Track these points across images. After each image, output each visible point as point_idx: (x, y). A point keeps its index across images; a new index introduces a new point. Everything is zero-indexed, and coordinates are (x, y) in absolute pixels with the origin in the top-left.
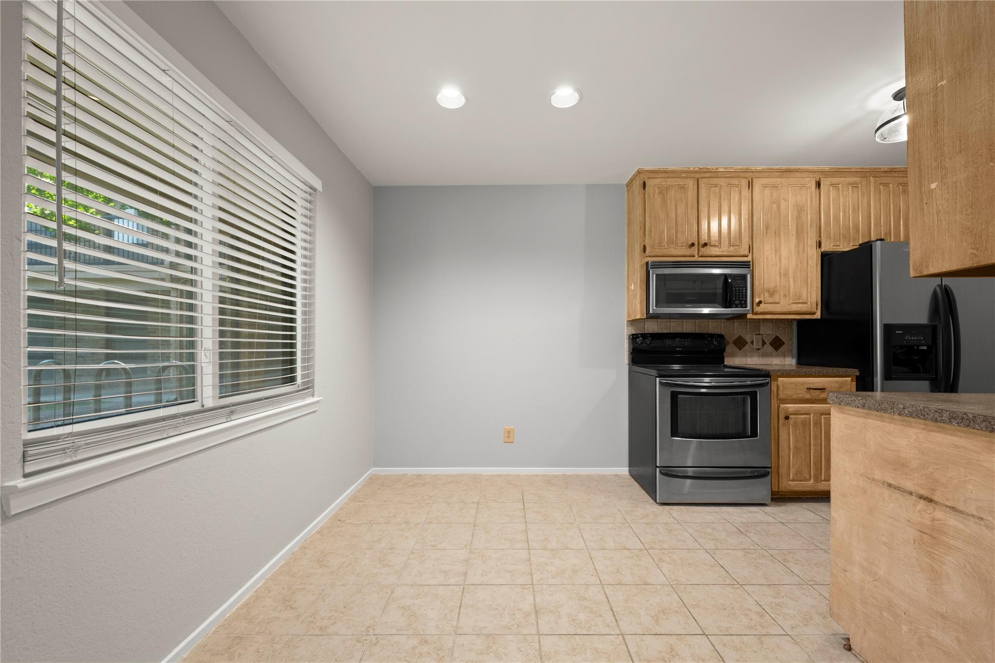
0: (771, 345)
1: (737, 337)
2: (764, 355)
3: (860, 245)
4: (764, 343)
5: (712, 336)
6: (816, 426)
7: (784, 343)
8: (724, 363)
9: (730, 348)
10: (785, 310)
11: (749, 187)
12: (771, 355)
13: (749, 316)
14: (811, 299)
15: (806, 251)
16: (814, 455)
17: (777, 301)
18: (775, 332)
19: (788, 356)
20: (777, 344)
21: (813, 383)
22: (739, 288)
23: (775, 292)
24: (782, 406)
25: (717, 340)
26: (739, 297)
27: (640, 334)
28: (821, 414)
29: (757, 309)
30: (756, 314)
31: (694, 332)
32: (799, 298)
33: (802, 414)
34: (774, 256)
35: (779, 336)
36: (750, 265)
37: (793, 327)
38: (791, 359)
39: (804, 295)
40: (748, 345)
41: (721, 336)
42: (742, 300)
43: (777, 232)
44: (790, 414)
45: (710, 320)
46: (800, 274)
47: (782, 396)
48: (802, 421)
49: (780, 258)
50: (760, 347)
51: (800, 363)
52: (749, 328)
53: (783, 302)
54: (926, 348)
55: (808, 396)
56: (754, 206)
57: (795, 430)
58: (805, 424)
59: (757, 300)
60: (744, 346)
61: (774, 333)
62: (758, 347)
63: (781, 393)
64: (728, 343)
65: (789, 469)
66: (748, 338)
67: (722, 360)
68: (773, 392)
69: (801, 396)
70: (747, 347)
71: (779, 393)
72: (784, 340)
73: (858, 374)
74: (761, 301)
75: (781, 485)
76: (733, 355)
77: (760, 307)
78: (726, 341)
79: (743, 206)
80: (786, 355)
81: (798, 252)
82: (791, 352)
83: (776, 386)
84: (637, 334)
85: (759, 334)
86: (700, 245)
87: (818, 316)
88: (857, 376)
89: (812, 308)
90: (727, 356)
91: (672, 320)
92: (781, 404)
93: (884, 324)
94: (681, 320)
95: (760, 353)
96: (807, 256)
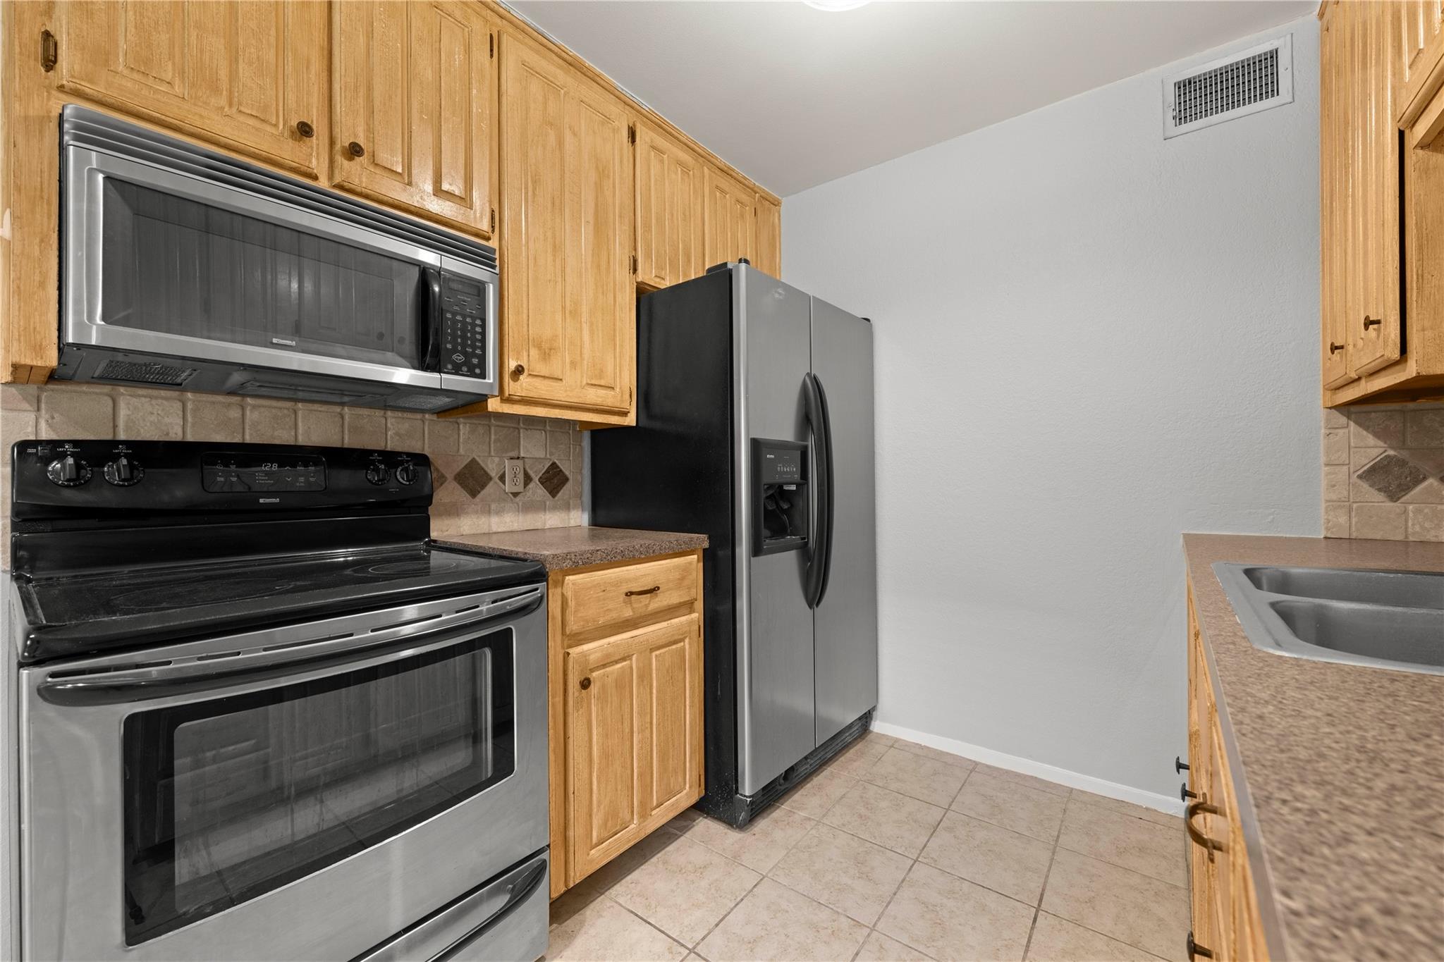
0: (542, 483)
1: (466, 463)
2: (529, 508)
3: (709, 270)
4: (528, 479)
5: (391, 459)
6: (643, 681)
7: (567, 479)
8: (429, 536)
9: (446, 494)
10: (573, 398)
11: (492, 50)
12: (540, 507)
13: (494, 405)
14: (620, 382)
15: (611, 270)
16: (638, 754)
17: (558, 374)
18: (551, 454)
19: (574, 509)
20: (554, 480)
21: (636, 579)
22: (464, 316)
23: (552, 351)
24: (574, 651)
25: (406, 470)
26: (464, 345)
27: (75, 443)
28: (652, 650)
29: (512, 388)
30: (509, 400)
31: (338, 445)
32: (601, 374)
33: (617, 662)
34: (550, 258)
35: (557, 462)
36: (493, 260)
37: (582, 444)
38: (580, 513)
39: (610, 369)
40: (491, 484)
41: (422, 460)
42: (474, 355)
43: (557, 202)
44: (592, 670)
45: (389, 413)
46: (603, 320)
47: (573, 626)
48: (616, 680)
49: (563, 271)
50: (520, 488)
51: (595, 522)
52: (495, 442)
53: (571, 378)
54: (795, 488)
55: (628, 613)
56: (504, 109)
57: (602, 708)
58: (622, 684)
59: (512, 364)
60: (483, 486)
61: (548, 456)
62: (515, 490)
63: (571, 618)
64: (442, 479)
65: (591, 816)
66: (492, 467)
67: (423, 529)
68: (554, 618)
69: (614, 615)
70: (489, 489)
71: (567, 618)
72: (567, 473)
73: (706, 545)
74: (521, 366)
75: (572, 874)
76: (454, 511)
77: (519, 383)
78: (434, 475)
79: (474, 91)
80: (571, 507)
81: (599, 266)
82: (581, 498)
83: (559, 598)
84: (61, 443)
85: (518, 458)
86: (338, 147)
87: (631, 420)
88: (705, 550)
89: (622, 401)
90: (440, 515)
91: (249, 400)
92: (570, 647)
93: (751, 439)
94: (289, 404)
95: (520, 504)
96: (614, 282)
